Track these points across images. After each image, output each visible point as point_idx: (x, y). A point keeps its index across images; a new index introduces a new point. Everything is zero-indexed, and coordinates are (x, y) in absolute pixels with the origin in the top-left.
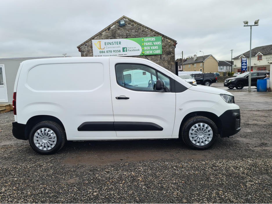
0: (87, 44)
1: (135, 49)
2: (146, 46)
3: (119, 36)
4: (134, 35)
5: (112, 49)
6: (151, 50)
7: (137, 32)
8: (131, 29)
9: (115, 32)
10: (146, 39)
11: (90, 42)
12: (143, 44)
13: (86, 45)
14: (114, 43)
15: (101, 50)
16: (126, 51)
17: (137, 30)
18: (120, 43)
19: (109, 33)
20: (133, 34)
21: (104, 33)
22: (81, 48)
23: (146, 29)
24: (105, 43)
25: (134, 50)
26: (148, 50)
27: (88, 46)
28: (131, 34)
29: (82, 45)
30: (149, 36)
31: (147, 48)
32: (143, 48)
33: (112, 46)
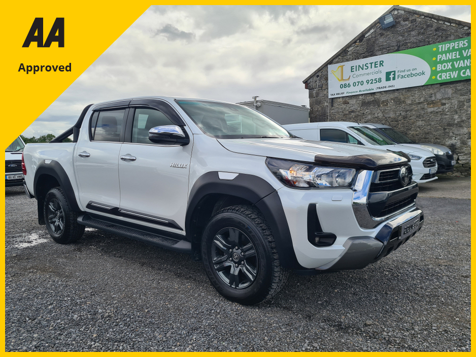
0: (320, 74)
1: (414, 72)
2: (441, 62)
3: (380, 50)
4: (415, 41)
5: (364, 79)
6: (453, 69)
7: (423, 33)
8: (410, 30)
9: (374, 42)
10: (442, 47)
11: (324, 69)
12: (434, 59)
13: (318, 76)
14: (369, 65)
15: (343, 83)
16: (394, 79)
17: (422, 31)
18: (381, 63)
19: (361, 48)
20: (413, 39)
21: (353, 47)
22: (310, 83)
23: (446, 23)
24: (352, 67)
25: (412, 75)
26: (446, 71)
27: (320, 77)
28: (407, 41)
29: (311, 77)
30: (452, 37)
31: (444, 67)
32: (434, 68)
33: (365, 71)
